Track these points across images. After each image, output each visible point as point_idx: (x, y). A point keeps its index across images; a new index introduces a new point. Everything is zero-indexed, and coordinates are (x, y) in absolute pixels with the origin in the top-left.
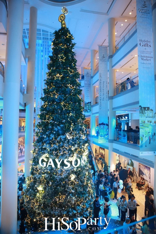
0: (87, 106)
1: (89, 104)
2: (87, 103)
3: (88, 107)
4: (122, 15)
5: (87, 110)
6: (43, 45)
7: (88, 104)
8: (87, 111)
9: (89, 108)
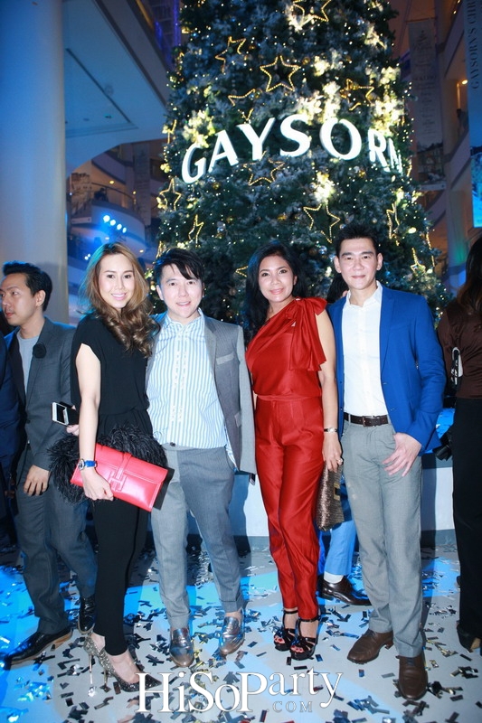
0: (430, 161)
1: (436, 152)
2: (429, 149)
3: (432, 162)
5: (430, 174)
7: (431, 153)
8: (430, 178)
9: (438, 167)
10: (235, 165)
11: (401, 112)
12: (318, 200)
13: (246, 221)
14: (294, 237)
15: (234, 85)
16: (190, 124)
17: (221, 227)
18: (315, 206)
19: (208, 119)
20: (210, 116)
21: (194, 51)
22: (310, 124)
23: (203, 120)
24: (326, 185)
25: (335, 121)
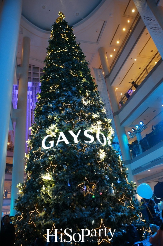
4: (110, 44)
6: (33, 88)
10: (68, 144)
11: (114, 132)
12: (101, 158)
13: (75, 165)
14: (95, 172)
15: (67, 117)
16: (49, 128)
17: (65, 167)
18: (100, 161)
19: (56, 127)
20: (57, 126)
21: (50, 105)
22: (93, 133)
23: (54, 127)
24: (103, 153)
25: (100, 133)
